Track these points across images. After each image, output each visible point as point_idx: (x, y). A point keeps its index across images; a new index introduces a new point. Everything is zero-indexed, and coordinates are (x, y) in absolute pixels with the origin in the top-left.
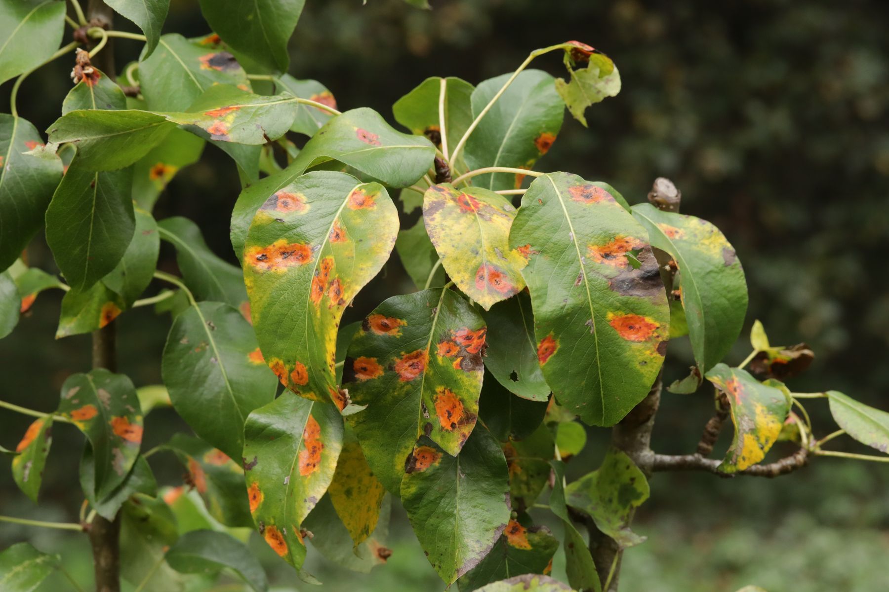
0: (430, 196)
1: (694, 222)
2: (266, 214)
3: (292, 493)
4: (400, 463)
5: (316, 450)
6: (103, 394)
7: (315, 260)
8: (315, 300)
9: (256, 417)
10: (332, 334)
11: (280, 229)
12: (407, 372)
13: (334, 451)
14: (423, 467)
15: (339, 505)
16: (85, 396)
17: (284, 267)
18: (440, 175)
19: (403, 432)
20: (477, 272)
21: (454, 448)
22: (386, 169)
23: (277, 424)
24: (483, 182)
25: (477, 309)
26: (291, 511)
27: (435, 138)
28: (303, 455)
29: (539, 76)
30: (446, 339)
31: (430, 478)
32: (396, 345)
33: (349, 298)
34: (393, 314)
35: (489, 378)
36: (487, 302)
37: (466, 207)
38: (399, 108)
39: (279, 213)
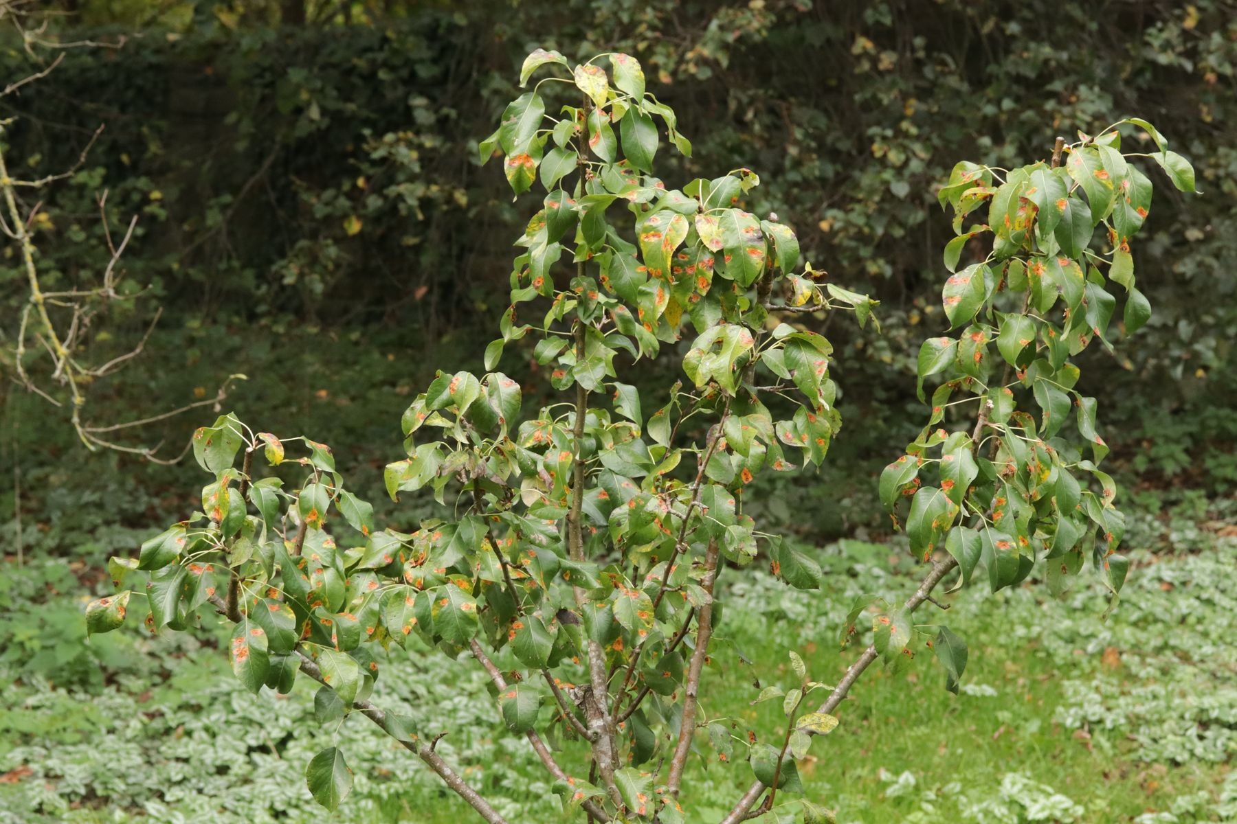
0: (697, 218)
1: (781, 226)
2: (647, 224)
3: (654, 310)
4: (687, 299)
5: (661, 297)
6: (585, 284)
7: (663, 238)
8: (664, 249)
9: (642, 288)
10: (670, 259)
11: (652, 228)
12: (690, 272)
13: (667, 297)
14: (694, 301)
15: (667, 317)
16: (579, 284)
17: (653, 240)
18: (700, 211)
19: (688, 290)
20: (712, 241)
21: (704, 294)
22: (683, 209)
23: (649, 290)
24: (714, 213)
25: (712, 253)
26: (654, 316)
27: (698, 199)
28: (657, 299)
29: (732, 178)
30: (702, 261)
31: (696, 304)
32: (686, 263)
33: (674, 248)
34: (685, 254)
35: (715, 273)
36: (715, 250)
37: (708, 221)
38: (685, 189)
39: (651, 223)
